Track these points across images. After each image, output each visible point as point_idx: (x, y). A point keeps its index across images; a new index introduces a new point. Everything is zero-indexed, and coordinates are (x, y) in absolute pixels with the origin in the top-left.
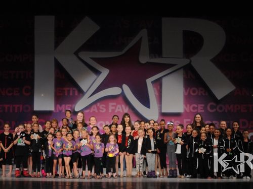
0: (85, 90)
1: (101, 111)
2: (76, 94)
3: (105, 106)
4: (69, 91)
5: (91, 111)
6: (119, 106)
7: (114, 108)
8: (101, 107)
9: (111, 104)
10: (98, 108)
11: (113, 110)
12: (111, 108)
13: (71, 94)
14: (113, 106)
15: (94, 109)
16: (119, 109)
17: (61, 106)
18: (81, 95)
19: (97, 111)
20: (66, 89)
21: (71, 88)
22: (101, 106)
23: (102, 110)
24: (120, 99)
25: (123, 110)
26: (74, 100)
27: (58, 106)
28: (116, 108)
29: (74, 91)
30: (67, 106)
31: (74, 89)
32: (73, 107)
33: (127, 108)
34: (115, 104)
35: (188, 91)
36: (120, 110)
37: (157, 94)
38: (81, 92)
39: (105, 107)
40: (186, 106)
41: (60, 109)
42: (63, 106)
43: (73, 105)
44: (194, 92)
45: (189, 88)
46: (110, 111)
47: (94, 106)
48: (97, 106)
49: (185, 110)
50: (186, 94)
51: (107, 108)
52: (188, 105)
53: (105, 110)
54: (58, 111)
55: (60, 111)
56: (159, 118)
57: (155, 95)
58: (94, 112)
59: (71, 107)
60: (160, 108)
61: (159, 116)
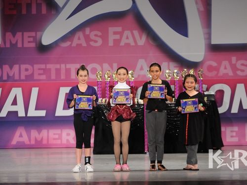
0: (61, 3)
1: (92, 43)
2: (44, 10)
3: (99, 33)
4: (29, 6)
5: (74, 44)
6: (127, 33)
7: (117, 37)
8: (92, 37)
9: (113, 30)
10: (87, 39)
11: (117, 42)
12: (112, 38)
13: (34, 11)
14: (115, 33)
15: (79, 40)
16: (127, 38)
17: (14, 36)
18: (53, 12)
19: (84, 44)
20: (24, 2)
21: (34, 1)
22: (93, 33)
23: (96, 42)
24: (130, 19)
25: (135, 41)
26: (39, 22)
27: (9, 34)
28: (121, 38)
29: (39, 6)
30: (26, 34)
32: (38, 37)
33: (144, 38)
34: (119, 29)
36: (131, 41)
37: (202, 9)
38: (53, 8)
39: (100, 36)
42: (19, 34)
43: (38, 33)
46: (111, 43)
47: (80, 34)
48: (84, 34)
51: (105, 38)
53: (100, 42)
54: (8, 45)
55: (13, 46)
56: (205, 55)
57: (198, 9)
58: (79, 45)
59: (35, 38)
60: (209, 36)
61: (205, 52)
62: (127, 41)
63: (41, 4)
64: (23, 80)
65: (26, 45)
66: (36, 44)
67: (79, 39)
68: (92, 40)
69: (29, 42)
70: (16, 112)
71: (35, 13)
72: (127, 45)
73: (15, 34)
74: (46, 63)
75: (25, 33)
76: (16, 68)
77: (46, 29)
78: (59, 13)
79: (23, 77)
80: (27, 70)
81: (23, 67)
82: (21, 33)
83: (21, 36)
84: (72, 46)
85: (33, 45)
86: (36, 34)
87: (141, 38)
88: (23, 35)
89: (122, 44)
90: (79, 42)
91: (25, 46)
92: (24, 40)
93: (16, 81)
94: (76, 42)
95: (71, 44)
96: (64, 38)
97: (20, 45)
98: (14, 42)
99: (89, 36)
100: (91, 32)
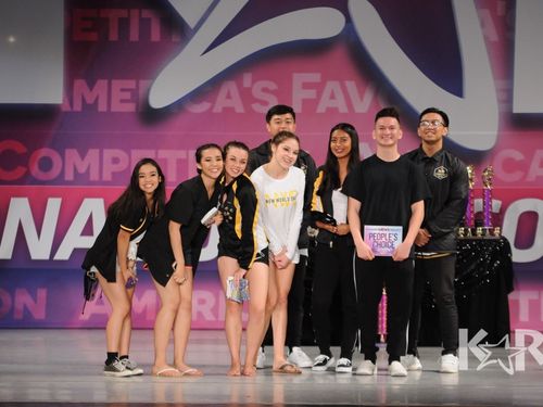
1: (256, 107)
2: (156, 35)
3: (272, 86)
4: (124, 24)
5: (218, 109)
6: (332, 86)
7: (311, 94)
8: (257, 92)
9: (301, 84)
11: (309, 105)
12: (299, 95)
13: (134, 35)
14: (306, 86)
15: (229, 98)
16: (332, 97)
17: (91, 86)
18: (175, 39)
19: (240, 109)
20: (114, 15)
21: (135, 13)
22: (260, 85)
23: (263, 103)
25: (349, 104)
26: (146, 60)
27: (80, 84)
28: (319, 94)
29: (145, 25)
30: (117, 84)
31: (146, 13)
32: (141, 92)
33: (369, 97)
34: (315, 77)
36: (340, 104)
37: (495, 36)
38: (176, 30)
39: (273, 92)
42: (102, 84)
43: (143, 83)
47: (231, 87)
48: (240, 86)
51: (284, 95)
54: (78, 107)
55: (90, 108)
56: (498, 136)
57: (486, 38)
58: (228, 111)
59: (135, 92)
60: (507, 96)
61: (499, 131)
62: (332, 104)
63: (149, 20)
64: (107, 183)
65: (117, 107)
66: (137, 109)
67: (229, 97)
68: (256, 101)
69: (122, 101)
71: (137, 39)
72: (332, 111)
73: (94, 84)
74: (157, 148)
75: (113, 82)
77: (158, 75)
78: (189, 40)
79: (107, 176)
80: (115, 161)
81: (109, 154)
82: (106, 82)
83: (106, 88)
84: (215, 111)
85: (130, 108)
86: (137, 86)
87: (362, 98)
88: (110, 85)
89: (321, 109)
90: (229, 103)
91: (112, 110)
92: (113, 96)
93: (93, 183)
94: (221, 102)
95: (212, 108)
96: (198, 95)
97: (102, 107)
98: (90, 100)
99: (250, 89)
100: (254, 81)
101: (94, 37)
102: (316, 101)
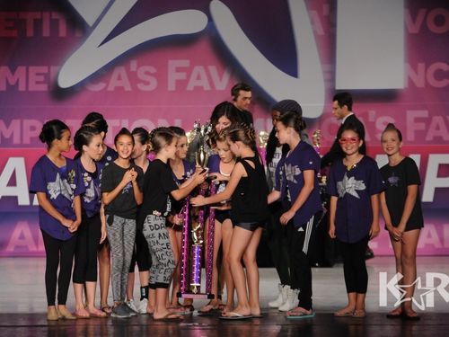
0: (90, 20)
1: (141, 87)
2: (63, 30)
3: (152, 70)
4: (38, 24)
5: (111, 88)
6: (198, 70)
7: (182, 76)
8: (141, 75)
9: (175, 66)
10: (133, 78)
11: (181, 84)
12: (173, 77)
13: (46, 32)
14: (179, 70)
15: (119, 80)
16: (199, 78)
17: (13, 71)
18: (78, 34)
19: (128, 88)
20: (30, 17)
21: (46, 15)
22: (143, 70)
24: (204, 47)
25: (211, 83)
26: (55, 51)
27: (5, 70)
28: (189, 76)
29: (54, 25)
30: (33, 69)
31: (55, 16)
32: (52, 75)
34: (185, 63)
35: (420, 18)
36: (204, 83)
37: (321, 32)
38: (78, 27)
39: (155, 75)
40: (414, 67)
41: (12, 82)
42: (21, 70)
43: (53, 69)
44: (439, 21)
45: (422, 13)
46: (171, 86)
47: (121, 71)
48: (128, 71)
49: (411, 82)
50: (415, 30)
51: (161, 77)
52: (421, 66)
53: (153, 84)
54: (3, 87)
55: (12, 89)
56: (325, 107)
57: (315, 32)
58: (119, 89)
59: (47, 75)
60: (331, 76)
61: (325, 103)
62: (199, 83)
63: (58, 20)
64: (26, 146)
65: (33, 87)
66: (49, 87)
67: (119, 78)
68: (141, 81)
69: (37, 83)
70: (15, 198)
71: (48, 35)
72: (199, 89)
73: (15, 70)
75: (31, 68)
76: (15, 124)
77: (65, 62)
79: (27, 141)
80: (33, 129)
81: (27, 123)
82: (24, 68)
83: (25, 71)
84: (109, 89)
85: (44, 88)
86: (49, 68)
87: (221, 79)
88: (27, 71)
89: (190, 87)
90: (120, 84)
91: (30, 89)
92: (30, 79)
94: (113, 83)
95: (106, 88)
96: (96, 77)
97: (22, 87)
99: (135, 73)
100: (139, 66)
101: (15, 33)
102: (186, 82)
